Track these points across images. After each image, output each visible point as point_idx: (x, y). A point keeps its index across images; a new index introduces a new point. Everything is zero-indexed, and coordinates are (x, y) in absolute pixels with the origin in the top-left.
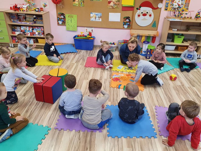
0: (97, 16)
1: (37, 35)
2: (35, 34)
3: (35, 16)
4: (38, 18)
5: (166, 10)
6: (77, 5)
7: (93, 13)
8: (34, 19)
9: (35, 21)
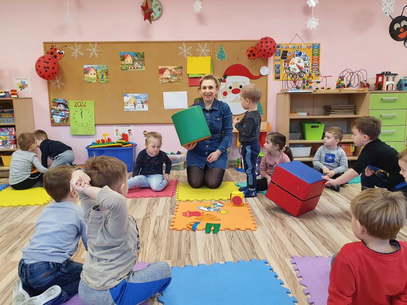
0: (138, 101)
4: (5, 111)
7: (128, 95)
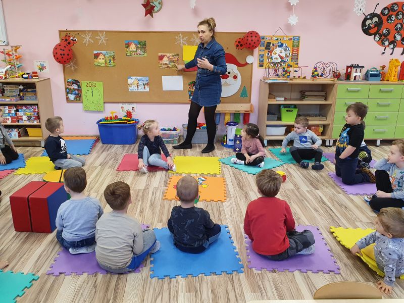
0: (141, 83)
1: (25, 122)
2: (22, 119)
3: (21, 87)
4: (28, 90)
5: (261, 66)
6: (101, 64)
7: (132, 77)
8: (20, 93)
9: (21, 95)
